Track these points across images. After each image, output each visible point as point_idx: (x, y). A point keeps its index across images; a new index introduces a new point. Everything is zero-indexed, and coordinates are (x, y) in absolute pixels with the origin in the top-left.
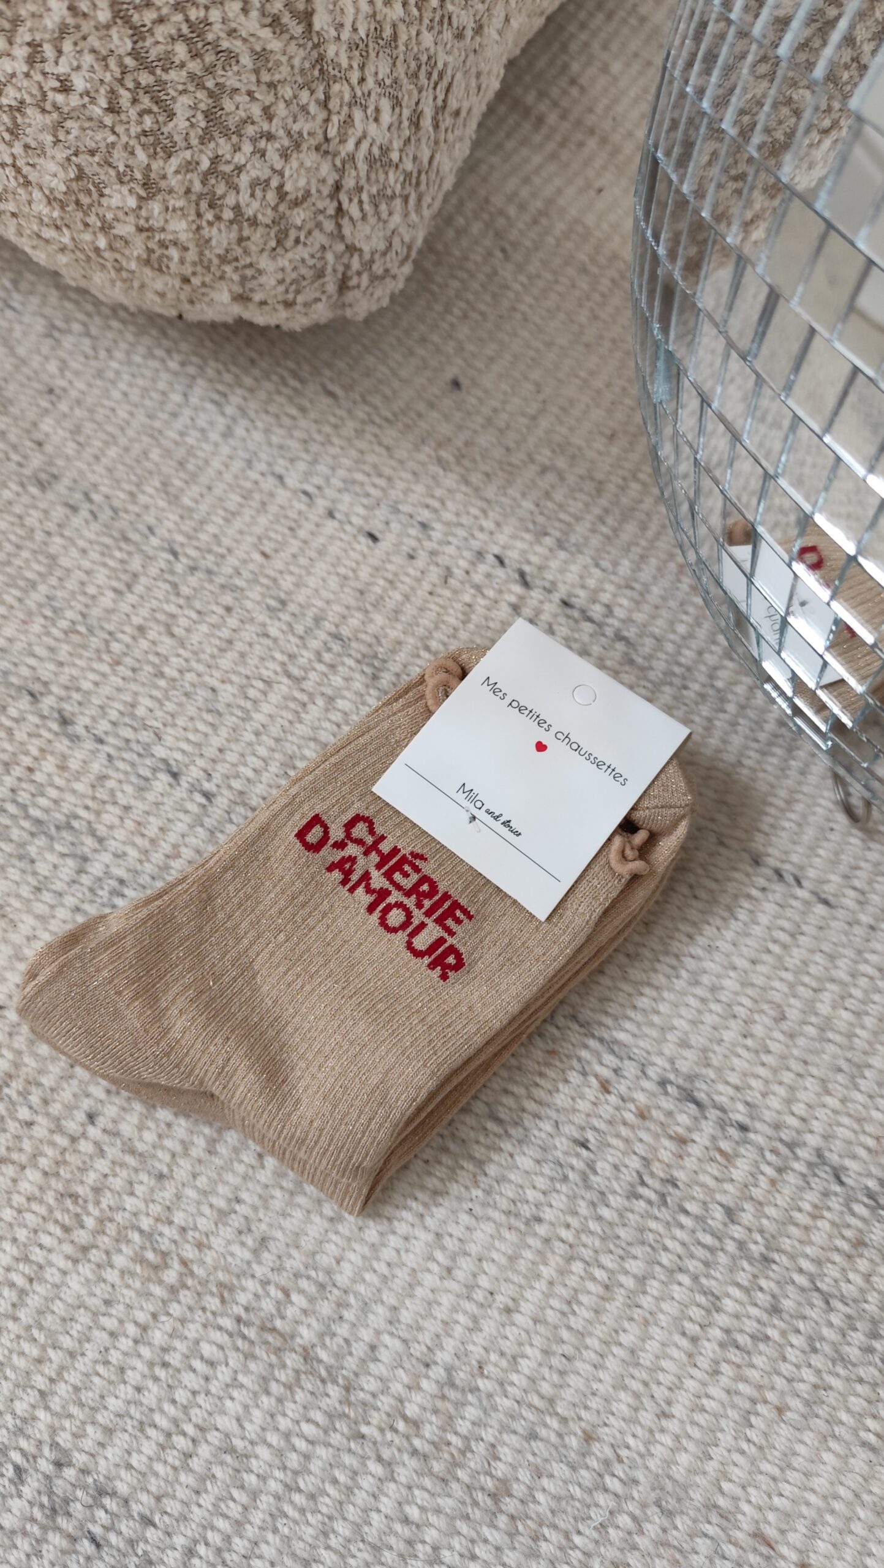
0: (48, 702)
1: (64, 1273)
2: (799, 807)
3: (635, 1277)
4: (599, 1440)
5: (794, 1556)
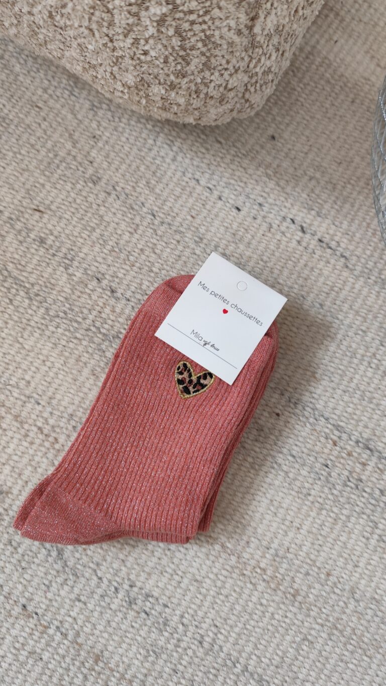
0: (105, 282)
3: (346, 516)
4: (332, 575)
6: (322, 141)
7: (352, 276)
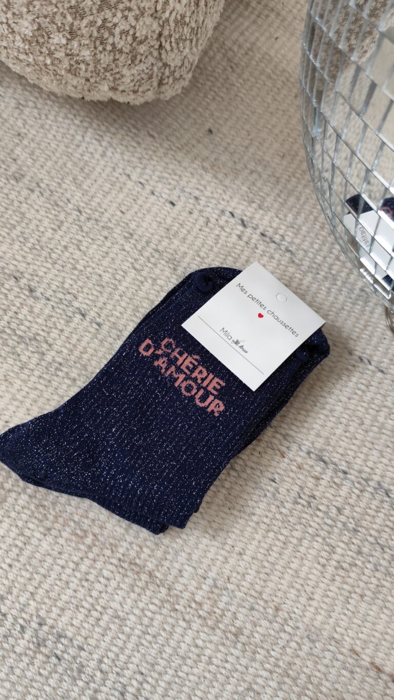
0: (23, 282)
1: (40, 540)
2: (370, 328)
3: (297, 538)
4: (281, 610)
5: (368, 659)
6: (264, 135)
7: (299, 271)
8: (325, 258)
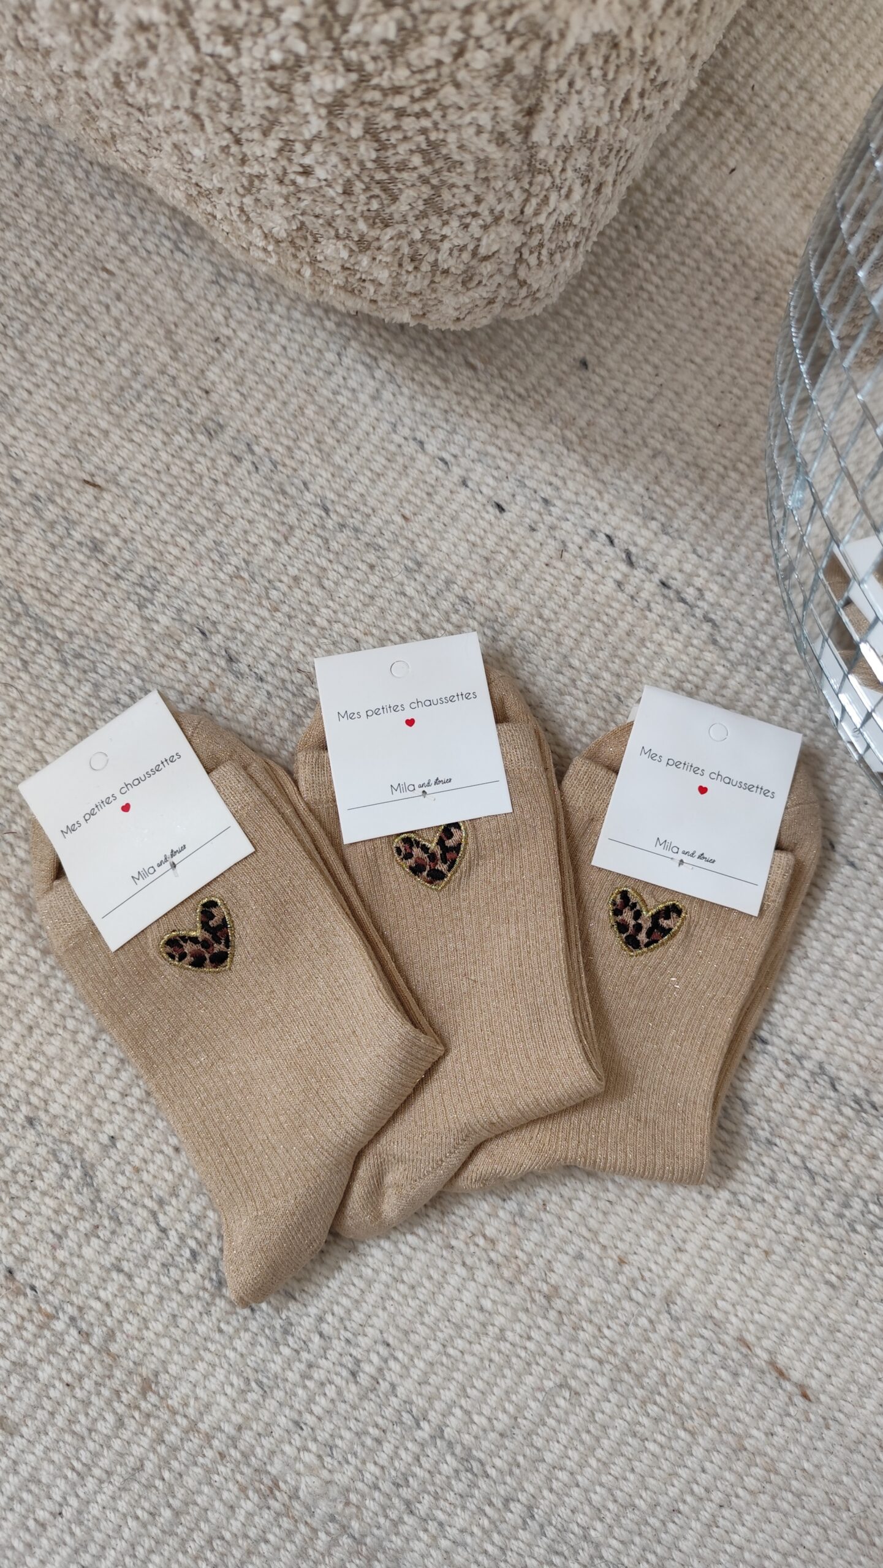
5: (765, 1356)
6: (685, 377)
7: (722, 662)
8: (774, 639)
